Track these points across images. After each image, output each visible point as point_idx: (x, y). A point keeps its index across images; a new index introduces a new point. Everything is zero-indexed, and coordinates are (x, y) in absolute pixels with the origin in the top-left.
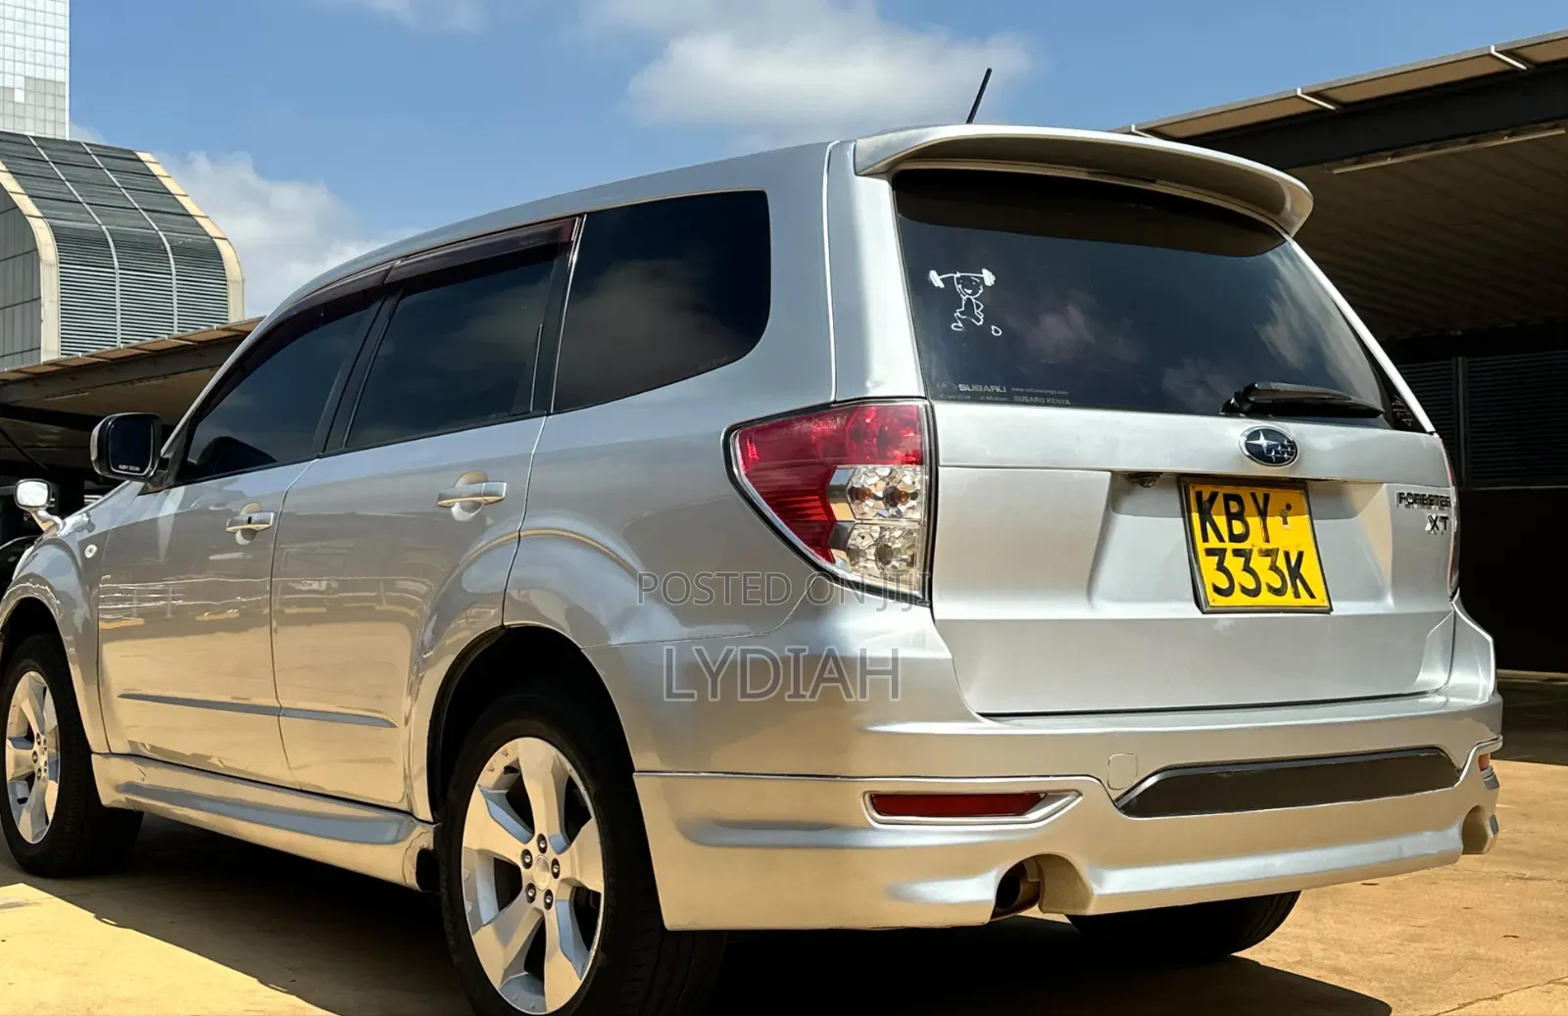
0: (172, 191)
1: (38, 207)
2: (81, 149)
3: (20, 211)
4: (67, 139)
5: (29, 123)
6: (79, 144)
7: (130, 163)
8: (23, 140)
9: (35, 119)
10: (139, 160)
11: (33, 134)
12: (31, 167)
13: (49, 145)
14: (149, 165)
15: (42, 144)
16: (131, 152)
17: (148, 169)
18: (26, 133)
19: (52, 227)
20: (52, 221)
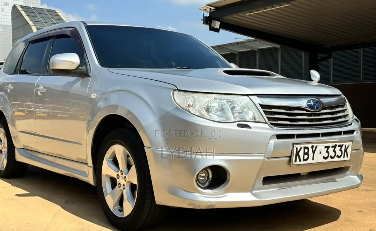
0: (64, 19)
1: (33, 23)
2: (43, 10)
3: (29, 25)
4: (40, 7)
5: (31, 4)
6: (42, 9)
7: (54, 13)
8: (30, 8)
9: (33, 3)
10: (56, 12)
11: (32, 7)
12: (32, 14)
13: (36, 9)
14: (58, 13)
15: (34, 9)
16: (54, 10)
17: (58, 14)
18: (31, 6)
19: (37, 28)
20: (36, 27)
